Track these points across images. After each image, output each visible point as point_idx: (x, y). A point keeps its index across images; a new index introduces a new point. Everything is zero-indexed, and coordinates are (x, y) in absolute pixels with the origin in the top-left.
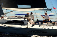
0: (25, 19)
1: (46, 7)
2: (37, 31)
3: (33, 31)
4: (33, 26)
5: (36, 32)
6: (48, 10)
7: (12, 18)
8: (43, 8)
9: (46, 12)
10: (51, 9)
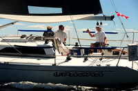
0: (46, 43)
1: (102, 13)
2: (78, 73)
3: (70, 74)
4: (69, 59)
5: (78, 75)
6: (105, 18)
7: (12, 41)
8: (93, 15)
9: (101, 24)
10: (112, 18)
